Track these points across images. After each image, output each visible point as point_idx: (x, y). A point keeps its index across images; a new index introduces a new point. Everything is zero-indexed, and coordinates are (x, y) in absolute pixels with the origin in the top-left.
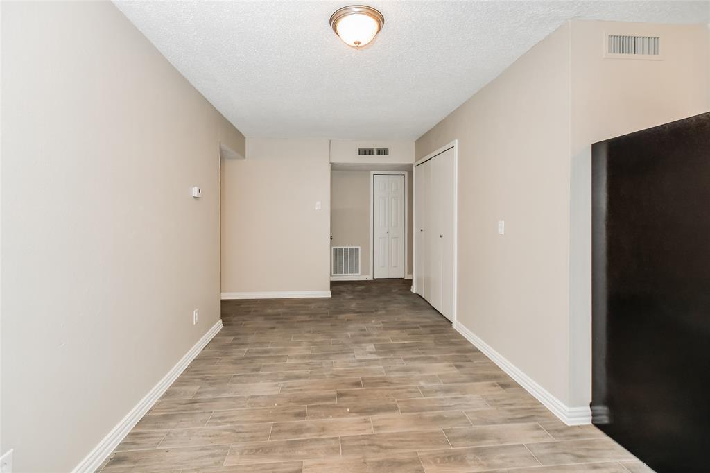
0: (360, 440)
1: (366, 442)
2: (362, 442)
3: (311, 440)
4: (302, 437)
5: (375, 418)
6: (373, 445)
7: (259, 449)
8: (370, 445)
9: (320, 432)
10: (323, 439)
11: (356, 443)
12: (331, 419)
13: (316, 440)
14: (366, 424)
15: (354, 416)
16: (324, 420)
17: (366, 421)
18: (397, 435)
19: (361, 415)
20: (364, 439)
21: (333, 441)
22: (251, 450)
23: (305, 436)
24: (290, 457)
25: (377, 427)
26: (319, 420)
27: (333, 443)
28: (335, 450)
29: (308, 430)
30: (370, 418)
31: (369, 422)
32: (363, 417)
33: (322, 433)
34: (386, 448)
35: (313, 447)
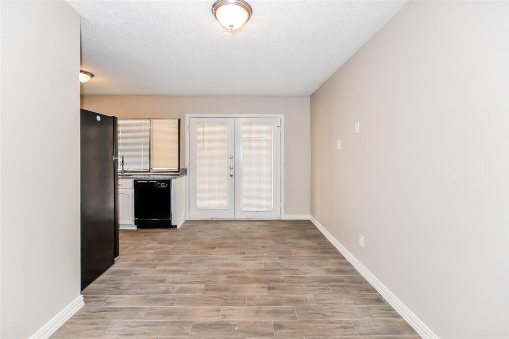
0: (233, 303)
1: (229, 301)
2: (233, 302)
3: (265, 305)
4: (272, 308)
5: (216, 318)
6: (225, 300)
7: (296, 302)
8: (228, 300)
9: (260, 311)
10: (257, 305)
11: (236, 301)
12: (252, 320)
13: (261, 305)
14: (225, 314)
15: (233, 321)
16: (257, 319)
17: (224, 316)
18: (207, 304)
19: (227, 322)
20: (230, 303)
21: (251, 304)
22: (301, 301)
23: (270, 308)
24: (276, 297)
25: (218, 310)
26: (261, 320)
27: (251, 302)
28: (249, 298)
29: (269, 313)
30: (220, 319)
31: (222, 315)
32: (226, 320)
33: (258, 309)
34: (218, 298)
35: (264, 301)
